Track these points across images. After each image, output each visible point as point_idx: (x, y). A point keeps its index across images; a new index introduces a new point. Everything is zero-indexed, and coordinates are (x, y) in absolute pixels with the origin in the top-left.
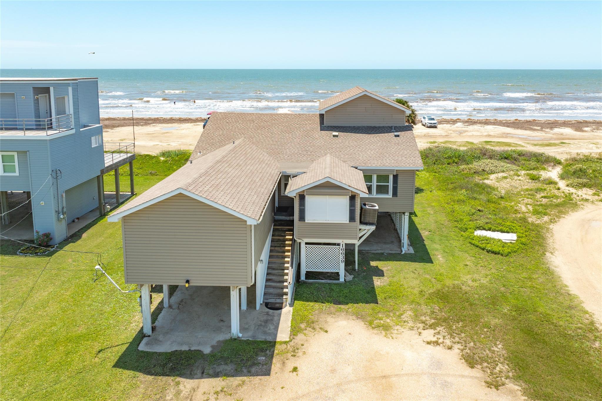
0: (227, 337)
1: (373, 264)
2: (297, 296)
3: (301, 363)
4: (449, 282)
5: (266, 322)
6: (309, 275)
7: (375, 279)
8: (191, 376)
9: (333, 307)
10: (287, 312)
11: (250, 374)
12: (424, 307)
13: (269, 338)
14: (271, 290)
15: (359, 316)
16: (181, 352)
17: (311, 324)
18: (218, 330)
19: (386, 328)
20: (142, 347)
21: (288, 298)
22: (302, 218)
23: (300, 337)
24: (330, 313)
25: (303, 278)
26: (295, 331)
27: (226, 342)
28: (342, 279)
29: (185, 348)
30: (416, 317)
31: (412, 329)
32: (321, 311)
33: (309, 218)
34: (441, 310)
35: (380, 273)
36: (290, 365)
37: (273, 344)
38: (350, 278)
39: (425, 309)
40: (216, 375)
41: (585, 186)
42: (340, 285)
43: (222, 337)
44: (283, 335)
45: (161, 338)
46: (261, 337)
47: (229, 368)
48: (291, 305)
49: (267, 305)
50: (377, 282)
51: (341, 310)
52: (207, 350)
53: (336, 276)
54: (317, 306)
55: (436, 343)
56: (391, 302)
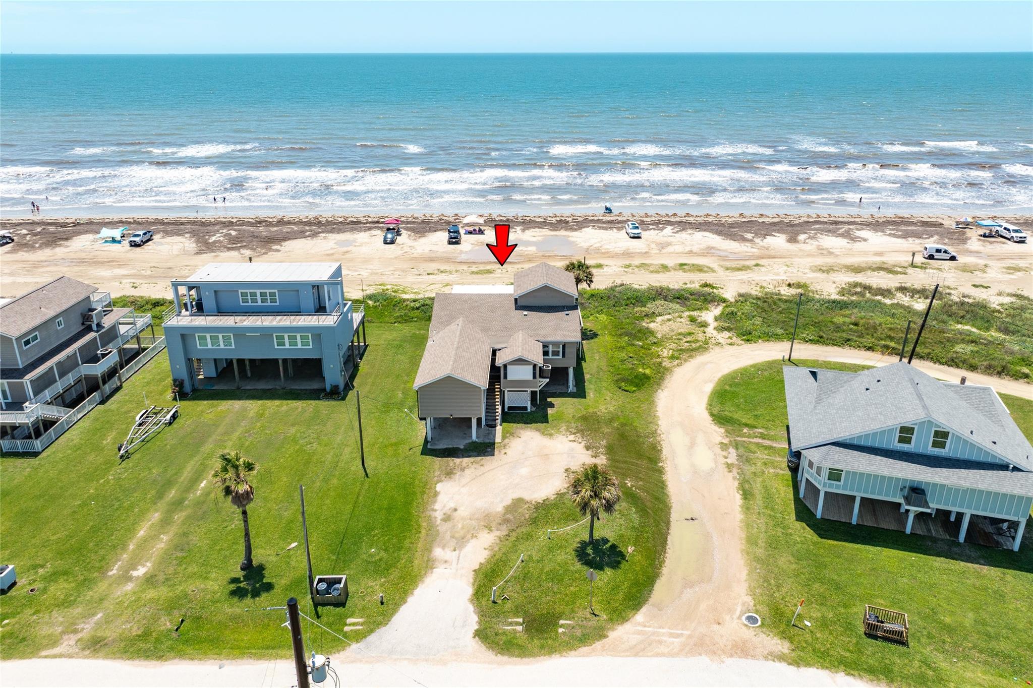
0: (470, 441)
1: (549, 400)
2: (504, 420)
3: (508, 451)
4: (591, 410)
5: (489, 434)
6: (510, 408)
7: (549, 409)
8: (458, 457)
9: (523, 425)
10: (499, 429)
11: (484, 455)
12: (573, 424)
13: (492, 441)
14: (489, 418)
15: (538, 430)
16: (450, 448)
17: (512, 434)
18: (465, 438)
19: (551, 435)
20: (429, 446)
21: (499, 422)
22: (505, 377)
23: (507, 441)
24: (522, 429)
25: (506, 410)
26: (504, 438)
27: (470, 443)
28: (529, 410)
29: (450, 446)
30: (567, 430)
31: (564, 435)
32: (517, 428)
33: (509, 378)
34: (581, 426)
35: (552, 405)
36: (503, 451)
37: (494, 444)
38: (534, 409)
39: (573, 425)
40: (469, 456)
41: (726, 330)
42: (528, 413)
43: (467, 441)
44: (498, 439)
45: (436, 442)
46: (487, 441)
47: (475, 453)
48: (501, 425)
49: (487, 425)
50: (550, 411)
51: (528, 427)
52: (462, 447)
53: (526, 408)
54: (515, 425)
55: (575, 441)
56: (556, 422)
